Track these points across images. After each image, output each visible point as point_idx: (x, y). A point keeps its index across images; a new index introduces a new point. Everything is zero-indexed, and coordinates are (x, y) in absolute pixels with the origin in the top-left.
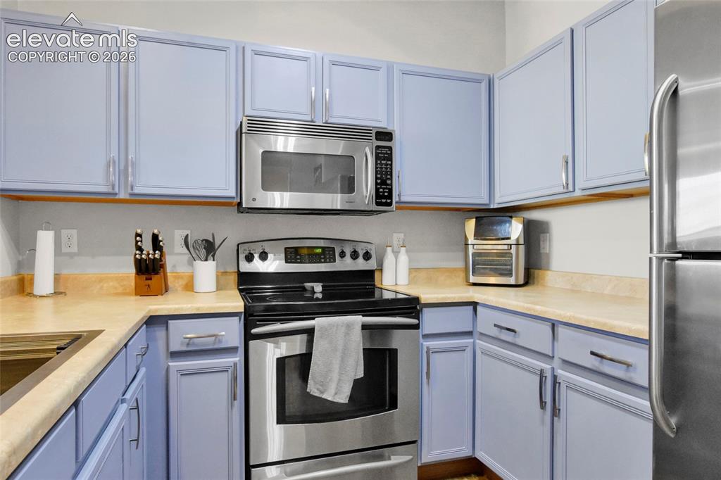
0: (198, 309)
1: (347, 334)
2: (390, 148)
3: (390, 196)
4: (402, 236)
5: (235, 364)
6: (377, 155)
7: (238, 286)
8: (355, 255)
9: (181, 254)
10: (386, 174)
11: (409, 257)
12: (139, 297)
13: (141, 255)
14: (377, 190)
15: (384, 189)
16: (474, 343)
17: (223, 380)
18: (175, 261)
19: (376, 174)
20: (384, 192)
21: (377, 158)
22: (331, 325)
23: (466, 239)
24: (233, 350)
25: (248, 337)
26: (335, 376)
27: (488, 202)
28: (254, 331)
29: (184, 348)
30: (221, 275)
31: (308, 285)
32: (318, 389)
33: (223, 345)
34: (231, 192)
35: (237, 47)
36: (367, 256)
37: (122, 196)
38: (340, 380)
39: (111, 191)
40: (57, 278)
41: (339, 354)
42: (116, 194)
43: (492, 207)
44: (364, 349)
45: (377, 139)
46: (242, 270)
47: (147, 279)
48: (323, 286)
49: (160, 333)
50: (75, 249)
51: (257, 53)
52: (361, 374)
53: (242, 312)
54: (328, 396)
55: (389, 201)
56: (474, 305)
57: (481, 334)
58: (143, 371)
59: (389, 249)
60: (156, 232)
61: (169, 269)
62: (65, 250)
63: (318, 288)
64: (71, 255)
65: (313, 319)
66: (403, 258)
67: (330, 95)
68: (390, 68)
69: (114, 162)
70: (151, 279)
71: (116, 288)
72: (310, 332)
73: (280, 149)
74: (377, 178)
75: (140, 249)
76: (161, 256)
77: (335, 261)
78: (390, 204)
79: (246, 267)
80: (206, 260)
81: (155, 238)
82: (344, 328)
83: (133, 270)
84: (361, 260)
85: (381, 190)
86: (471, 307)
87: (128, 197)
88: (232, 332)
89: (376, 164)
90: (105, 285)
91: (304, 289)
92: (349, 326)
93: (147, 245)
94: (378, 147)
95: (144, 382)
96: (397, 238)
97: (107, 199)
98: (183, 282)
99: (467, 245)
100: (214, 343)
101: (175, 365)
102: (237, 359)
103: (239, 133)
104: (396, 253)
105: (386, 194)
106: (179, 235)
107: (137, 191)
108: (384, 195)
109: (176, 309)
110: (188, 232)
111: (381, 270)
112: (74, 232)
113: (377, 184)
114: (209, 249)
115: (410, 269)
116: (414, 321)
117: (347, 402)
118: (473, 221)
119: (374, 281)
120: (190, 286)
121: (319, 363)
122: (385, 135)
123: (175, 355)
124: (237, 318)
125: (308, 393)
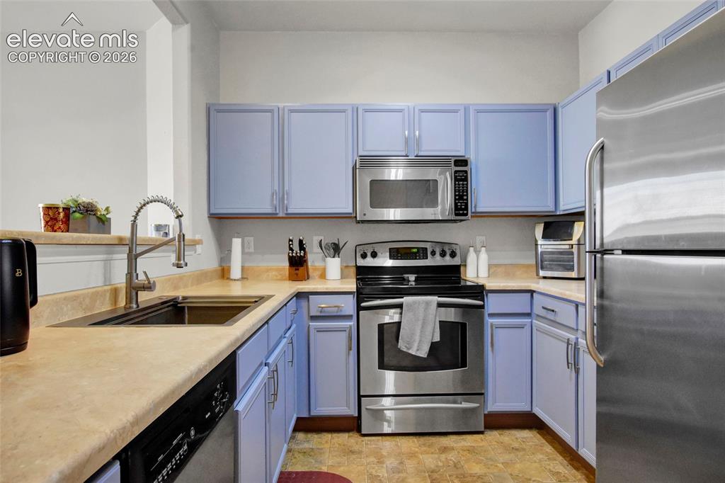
0: (327, 289)
1: (426, 309)
2: (466, 172)
3: (466, 208)
4: (484, 238)
5: (350, 326)
6: (455, 177)
7: (357, 275)
8: (443, 254)
9: (317, 253)
10: (463, 192)
11: (489, 256)
12: (291, 282)
13: (292, 253)
14: (456, 204)
15: (461, 203)
16: (531, 322)
17: (343, 336)
18: (314, 258)
19: (455, 192)
20: (461, 206)
21: (456, 179)
22: (415, 302)
23: (536, 241)
24: (349, 317)
25: (359, 308)
26: (417, 338)
27: (553, 209)
28: (363, 304)
29: (318, 314)
30: (344, 269)
31: (406, 276)
32: (406, 347)
33: (343, 314)
34: (350, 210)
35: (353, 108)
36: (453, 255)
37: (281, 215)
38: (420, 341)
39: (274, 212)
40: (243, 268)
41: (420, 323)
42: (277, 214)
43: (558, 213)
44: (440, 321)
45: (456, 165)
46: (358, 265)
47: (296, 270)
48: (416, 277)
49: (304, 303)
50: (252, 250)
51: (366, 111)
52: (437, 338)
53: (354, 292)
54: (413, 352)
55: (465, 212)
56: (532, 292)
57: (538, 315)
58: (294, 326)
59: (472, 249)
60: (301, 238)
61: (310, 264)
62: (246, 250)
63: (412, 278)
64: (250, 254)
65: (403, 297)
66: (484, 256)
67: (419, 135)
68: (466, 109)
69: (276, 194)
70: (298, 270)
71: (277, 276)
72: (400, 306)
73: (393, 178)
74: (455, 195)
75: (291, 249)
76: (305, 254)
77: (427, 258)
78: (466, 214)
79: (361, 262)
80: (334, 257)
81: (301, 242)
82: (423, 305)
83: (287, 264)
84: (448, 258)
85: (459, 204)
86: (530, 294)
87: (284, 216)
88: (348, 305)
89: (455, 184)
90: (270, 274)
91: (404, 279)
92: (428, 303)
93: (296, 247)
94: (456, 172)
95: (295, 333)
96: (479, 239)
97: (272, 217)
98: (318, 273)
99: (537, 245)
100: (337, 312)
101: (314, 324)
102: (352, 323)
103: (354, 169)
104: (477, 252)
105: (463, 207)
106: (316, 239)
107: (290, 211)
108: (461, 207)
109: (314, 288)
110: (322, 238)
111: (465, 266)
112: (252, 238)
113: (455, 199)
114: (336, 249)
115: (489, 265)
116: (480, 303)
117: (426, 356)
118: (542, 226)
119: (460, 274)
120: (323, 276)
121: (406, 328)
122: (462, 162)
123: (313, 318)
124: (352, 296)
125: (399, 349)
